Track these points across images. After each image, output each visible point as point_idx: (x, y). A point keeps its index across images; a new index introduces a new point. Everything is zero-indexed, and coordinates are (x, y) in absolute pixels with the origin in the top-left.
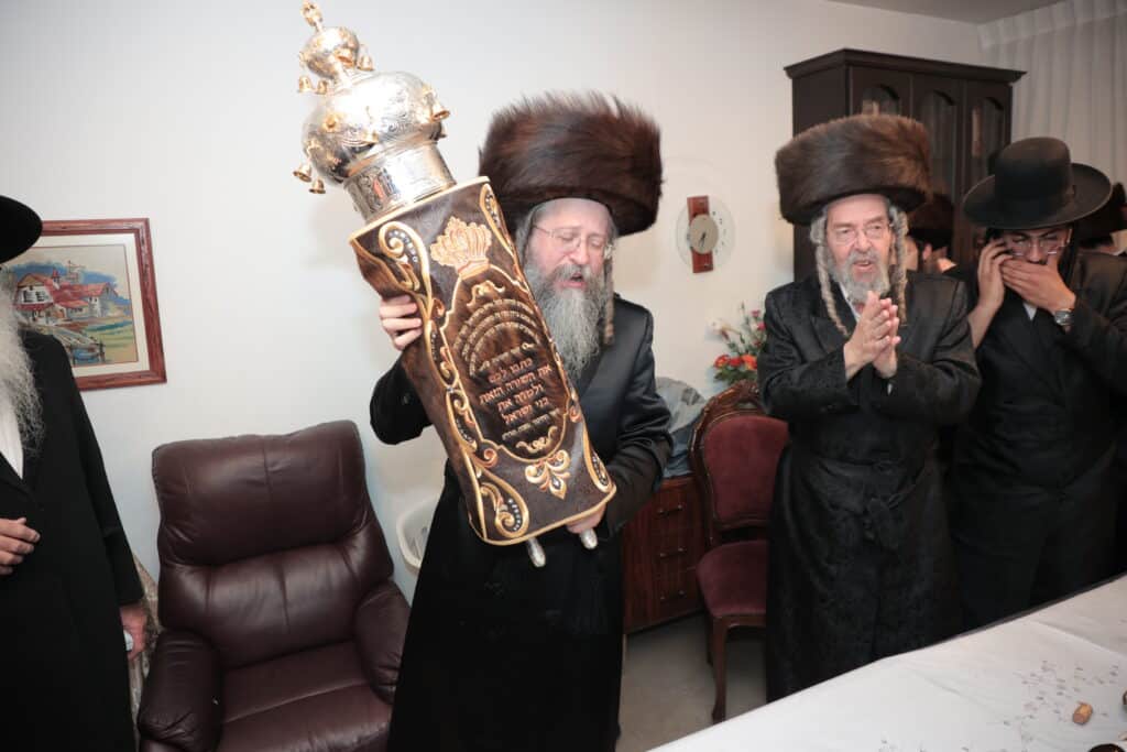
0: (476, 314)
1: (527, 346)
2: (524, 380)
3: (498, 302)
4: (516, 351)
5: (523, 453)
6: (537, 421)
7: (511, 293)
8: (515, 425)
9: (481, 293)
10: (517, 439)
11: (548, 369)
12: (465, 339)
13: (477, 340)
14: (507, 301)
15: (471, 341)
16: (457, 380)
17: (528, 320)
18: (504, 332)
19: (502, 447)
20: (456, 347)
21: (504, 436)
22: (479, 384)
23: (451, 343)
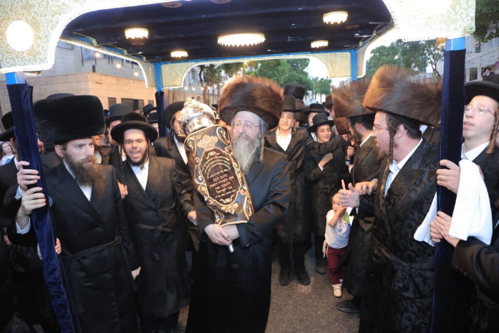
0: (209, 161)
1: (225, 170)
2: (224, 181)
3: (216, 157)
4: (222, 172)
5: (222, 202)
6: (227, 193)
7: (222, 154)
8: (220, 194)
9: (211, 155)
10: (220, 198)
11: (233, 177)
12: (205, 168)
13: (209, 168)
14: (219, 157)
15: (207, 168)
16: (204, 181)
17: (226, 162)
18: (217, 166)
19: (215, 200)
20: (203, 170)
21: (216, 197)
22: (210, 181)
23: (201, 169)
